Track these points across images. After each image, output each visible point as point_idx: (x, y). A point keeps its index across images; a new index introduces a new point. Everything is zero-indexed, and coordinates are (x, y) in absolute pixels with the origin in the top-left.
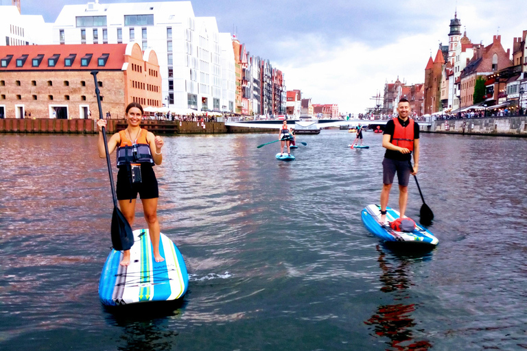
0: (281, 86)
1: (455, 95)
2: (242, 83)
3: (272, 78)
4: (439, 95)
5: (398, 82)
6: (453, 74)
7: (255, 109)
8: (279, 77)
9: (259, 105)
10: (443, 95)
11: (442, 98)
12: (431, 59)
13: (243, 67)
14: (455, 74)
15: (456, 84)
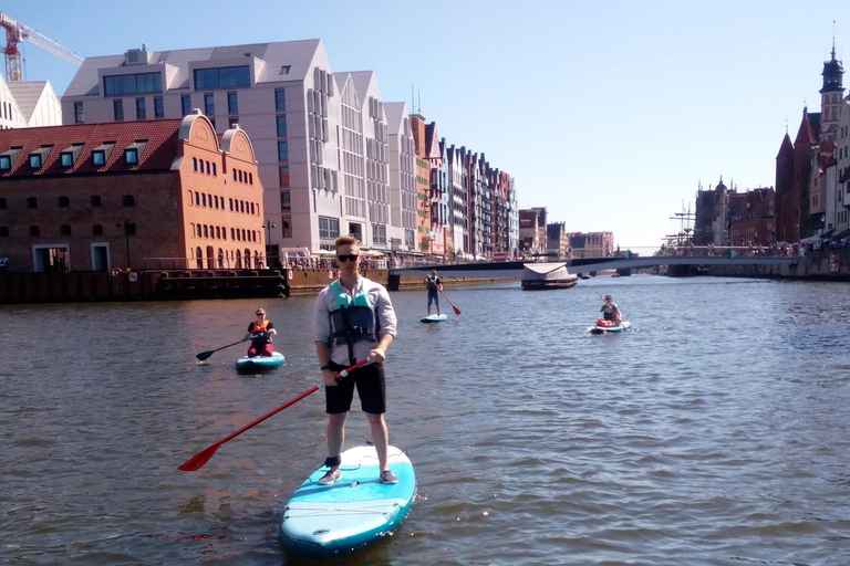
0: (508, 200)
1: (839, 204)
2: (431, 196)
3: (491, 187)
4: (806, 206)
5: (721, 187)
6: (835, 163)
7: (458, 244)
8: (504, 186)
9: (465, 238)
10: (815, 203)
11: (813, 210)
12: (787, 138)
13: (433, 166)
14: (839, 162)
15: (842, 181)
